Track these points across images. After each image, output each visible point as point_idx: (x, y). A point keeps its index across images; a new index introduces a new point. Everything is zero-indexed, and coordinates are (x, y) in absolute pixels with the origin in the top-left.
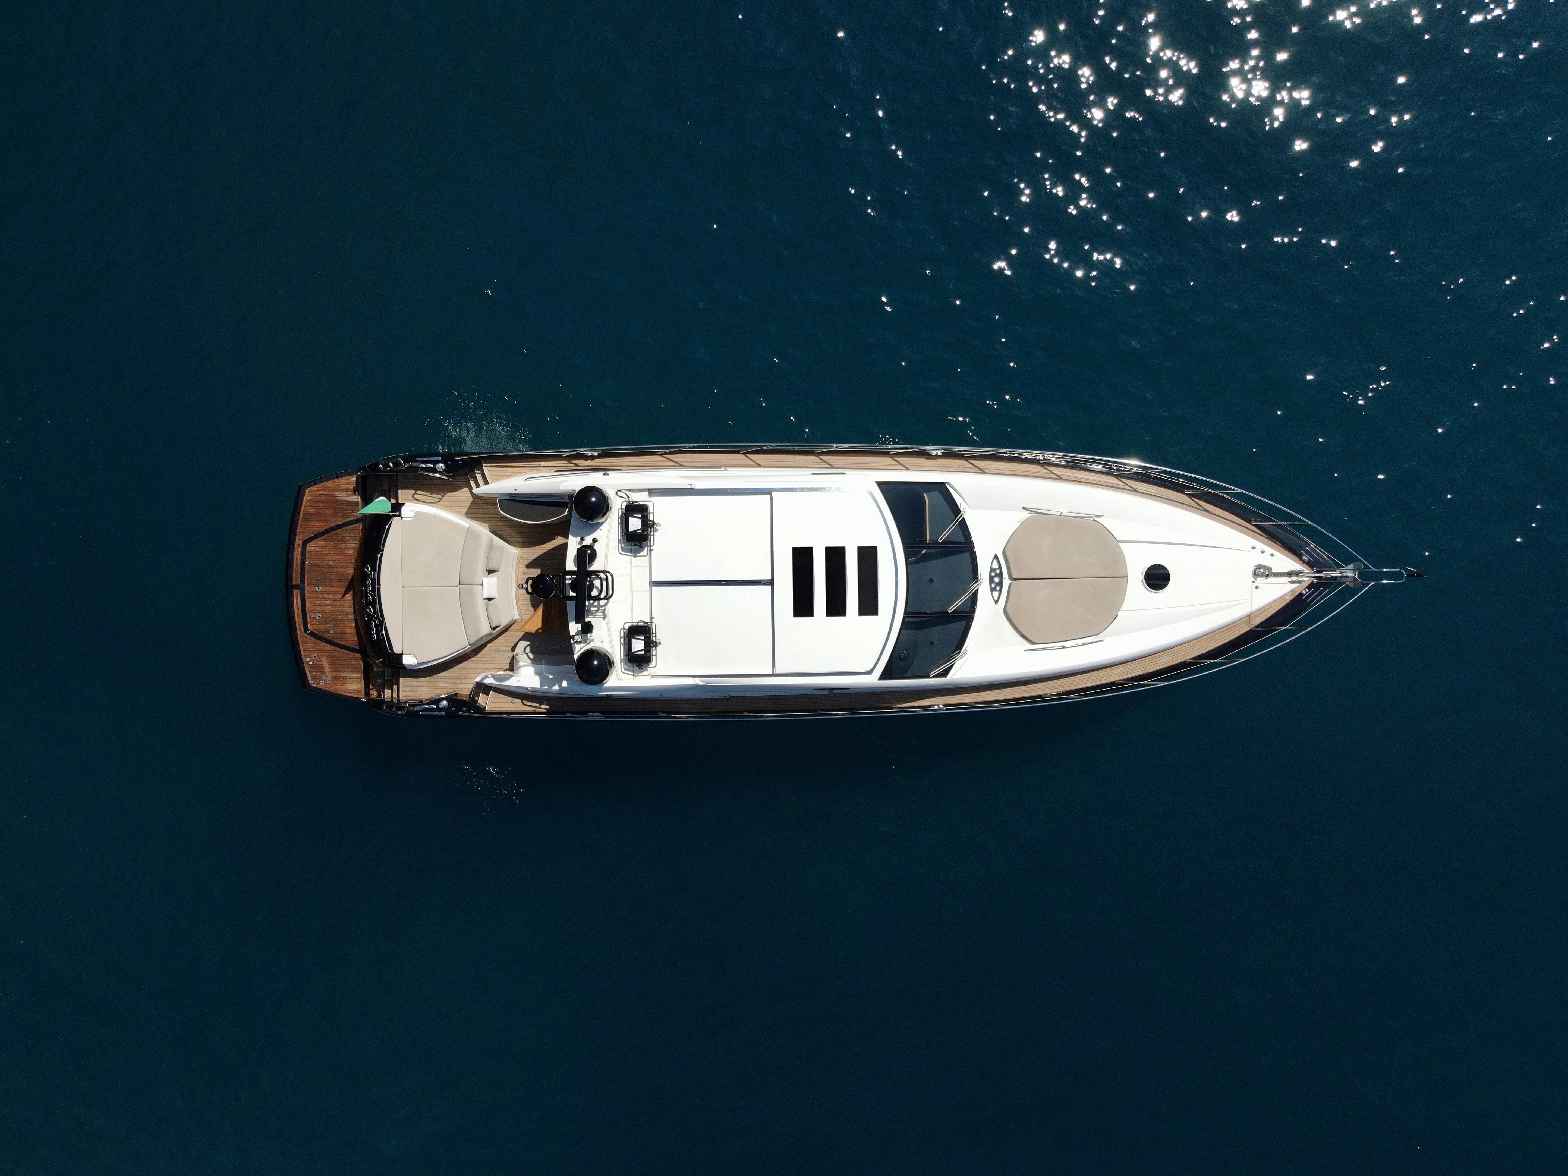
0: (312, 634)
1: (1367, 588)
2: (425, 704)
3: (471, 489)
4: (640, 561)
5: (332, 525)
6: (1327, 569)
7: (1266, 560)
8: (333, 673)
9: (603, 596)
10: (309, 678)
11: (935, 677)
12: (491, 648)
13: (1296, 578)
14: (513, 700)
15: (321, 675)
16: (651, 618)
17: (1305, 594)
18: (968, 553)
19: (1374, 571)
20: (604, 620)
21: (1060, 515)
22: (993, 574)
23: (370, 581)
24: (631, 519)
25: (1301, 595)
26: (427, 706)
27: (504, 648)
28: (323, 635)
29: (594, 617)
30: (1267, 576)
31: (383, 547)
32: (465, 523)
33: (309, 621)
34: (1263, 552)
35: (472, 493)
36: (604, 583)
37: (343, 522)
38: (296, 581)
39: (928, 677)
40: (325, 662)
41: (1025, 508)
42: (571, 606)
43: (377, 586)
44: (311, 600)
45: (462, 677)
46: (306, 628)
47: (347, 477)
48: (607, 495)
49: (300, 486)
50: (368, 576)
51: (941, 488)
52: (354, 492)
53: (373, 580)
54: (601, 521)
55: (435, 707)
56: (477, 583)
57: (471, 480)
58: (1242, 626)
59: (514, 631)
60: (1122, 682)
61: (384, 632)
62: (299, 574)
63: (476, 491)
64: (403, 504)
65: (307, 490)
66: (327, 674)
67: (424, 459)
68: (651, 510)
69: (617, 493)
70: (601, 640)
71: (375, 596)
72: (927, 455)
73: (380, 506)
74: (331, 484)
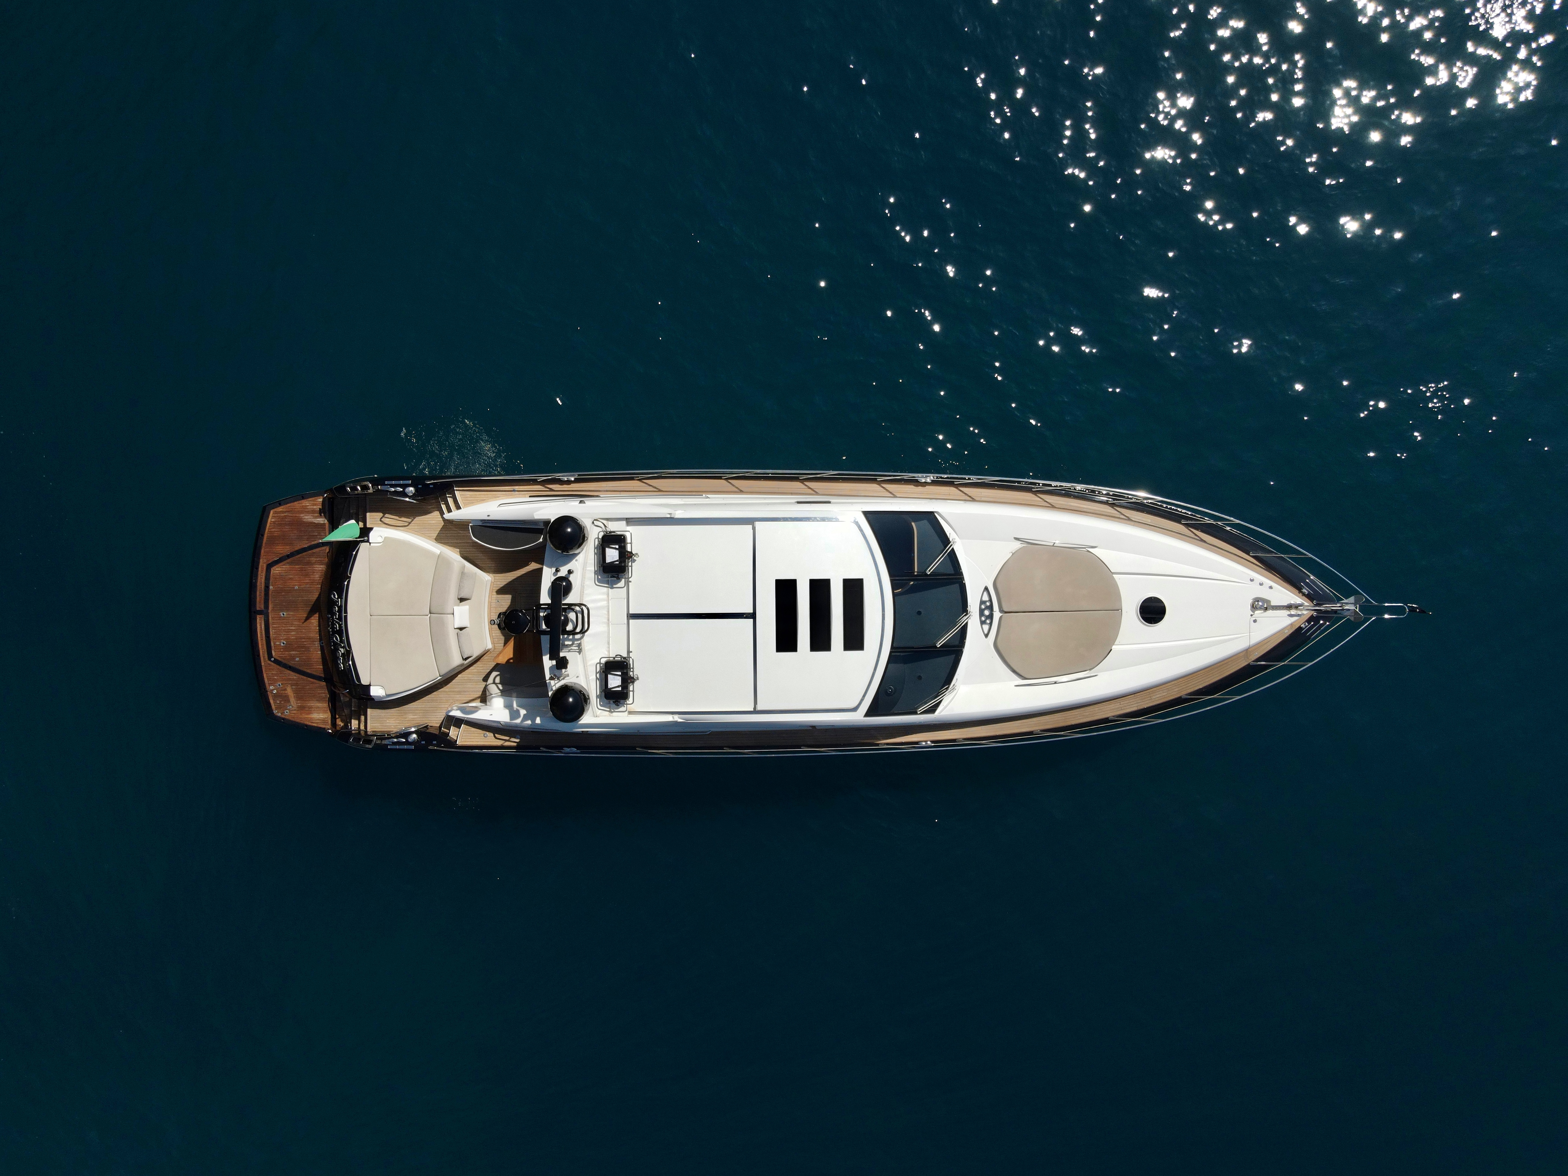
0: (277, 662)
1: (1368, 623)
2: (394, 738)
3: (442, 513)
4: (618, 592)
5: (297, 548)
6: (1328, 603)
7: (1264, 594)
8: (299, 702)
9: (578, 630)
10: (273, 707)
11: (922, 713)
12: (462, 679)
13: (1296, 611)
14: (486, 734)
15: (285, 704)
16: (629, 652)
17: (1304, 629)
18: (958, 585)
19: (1376, 606)
20: (580, 654)
21: (1053, 546)
22: (983, 607)
23: (337, 608)
24: (607, 550)
25: (1300, 628)
26: (395, 740)
27: (476, 678)
28: (288, 663)
29: (569, 651)
30: (1266, 609)
31: (350, 574)
32: (437, 549)
33: (273, 648)
34: (1261, 584)
35: (443, 518)
36: (580, 616)
37: (309, 545)
38: (260, 606)
39: (915, 713)
40: (289, 691)
41: (1016, 539)
42: (545, 641)
43: (344, 615)
44: (275, 626)
45: (432, 709)
46: (270, 655)
47: (313, 499)
48: (583, 525)
49: (264, 509)
50: (334, 603)
51: (930, 516)
52: (320, 513)
53: (340, 608)
54: (576, 552)
55: (404, 740)
56: (449, 612)
57: (443, 504)
58: (1240, 661)
59: (486, 660)
60: (1116, 718)
61: (351, 663)
62: (263, 598)
63: (447, 516)
64: (371, 529)
65: (272, 512)
66: (292, 703)
67: (393, 482)
68: (629, 540)
69: (593, 523)
70: (577, 675)
71: (342, 624)
72: (916, 483)
73: (348, 530)
74: (297, 505)
